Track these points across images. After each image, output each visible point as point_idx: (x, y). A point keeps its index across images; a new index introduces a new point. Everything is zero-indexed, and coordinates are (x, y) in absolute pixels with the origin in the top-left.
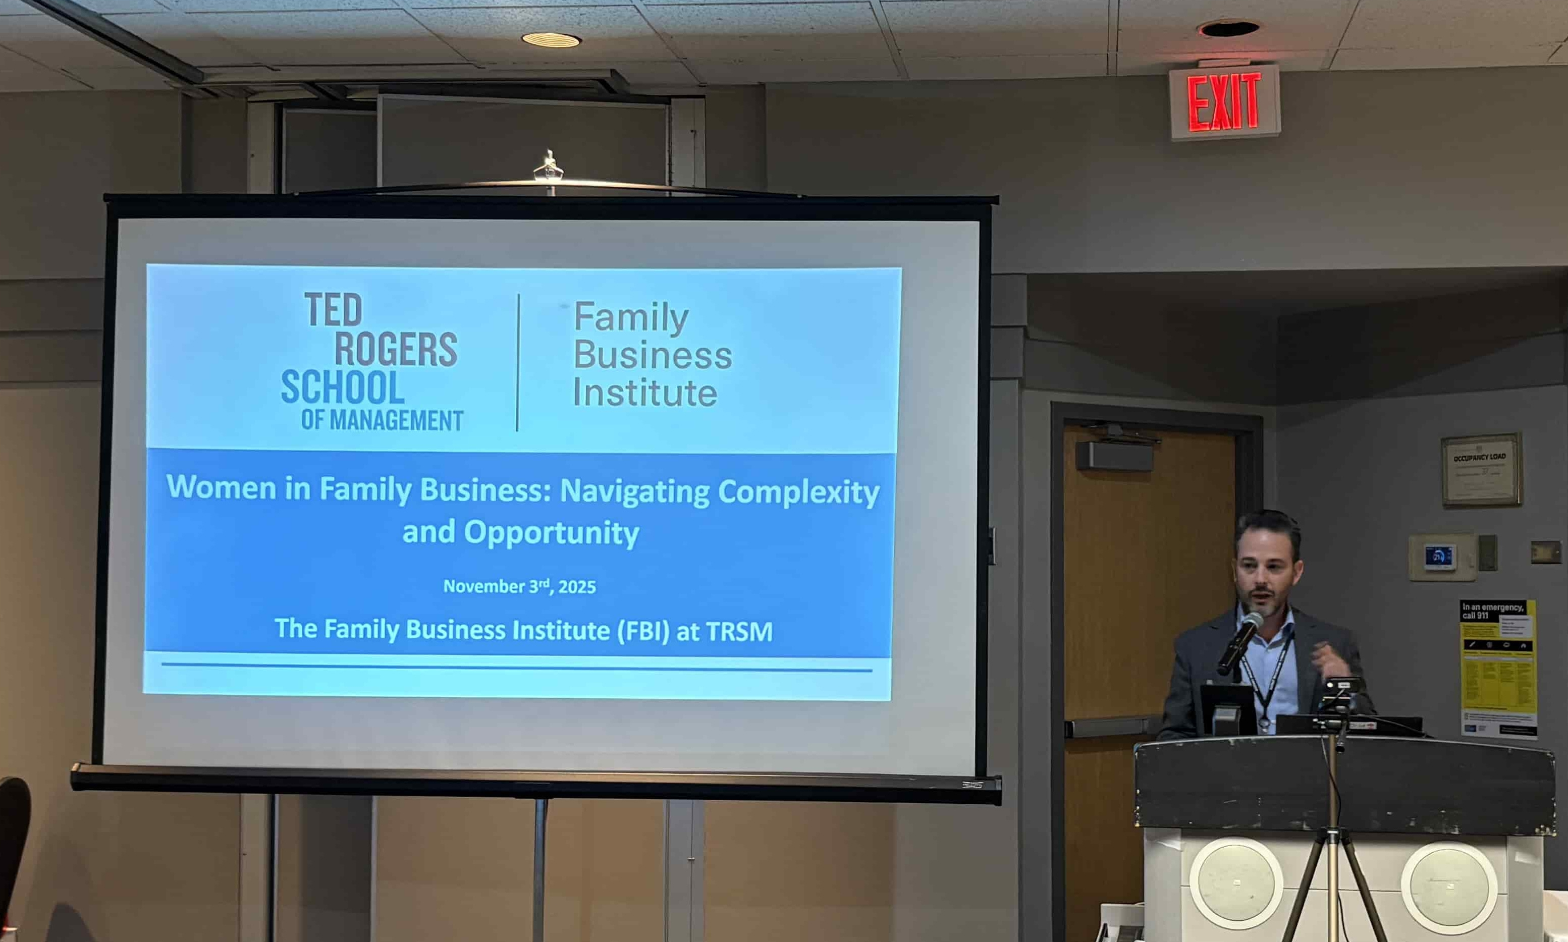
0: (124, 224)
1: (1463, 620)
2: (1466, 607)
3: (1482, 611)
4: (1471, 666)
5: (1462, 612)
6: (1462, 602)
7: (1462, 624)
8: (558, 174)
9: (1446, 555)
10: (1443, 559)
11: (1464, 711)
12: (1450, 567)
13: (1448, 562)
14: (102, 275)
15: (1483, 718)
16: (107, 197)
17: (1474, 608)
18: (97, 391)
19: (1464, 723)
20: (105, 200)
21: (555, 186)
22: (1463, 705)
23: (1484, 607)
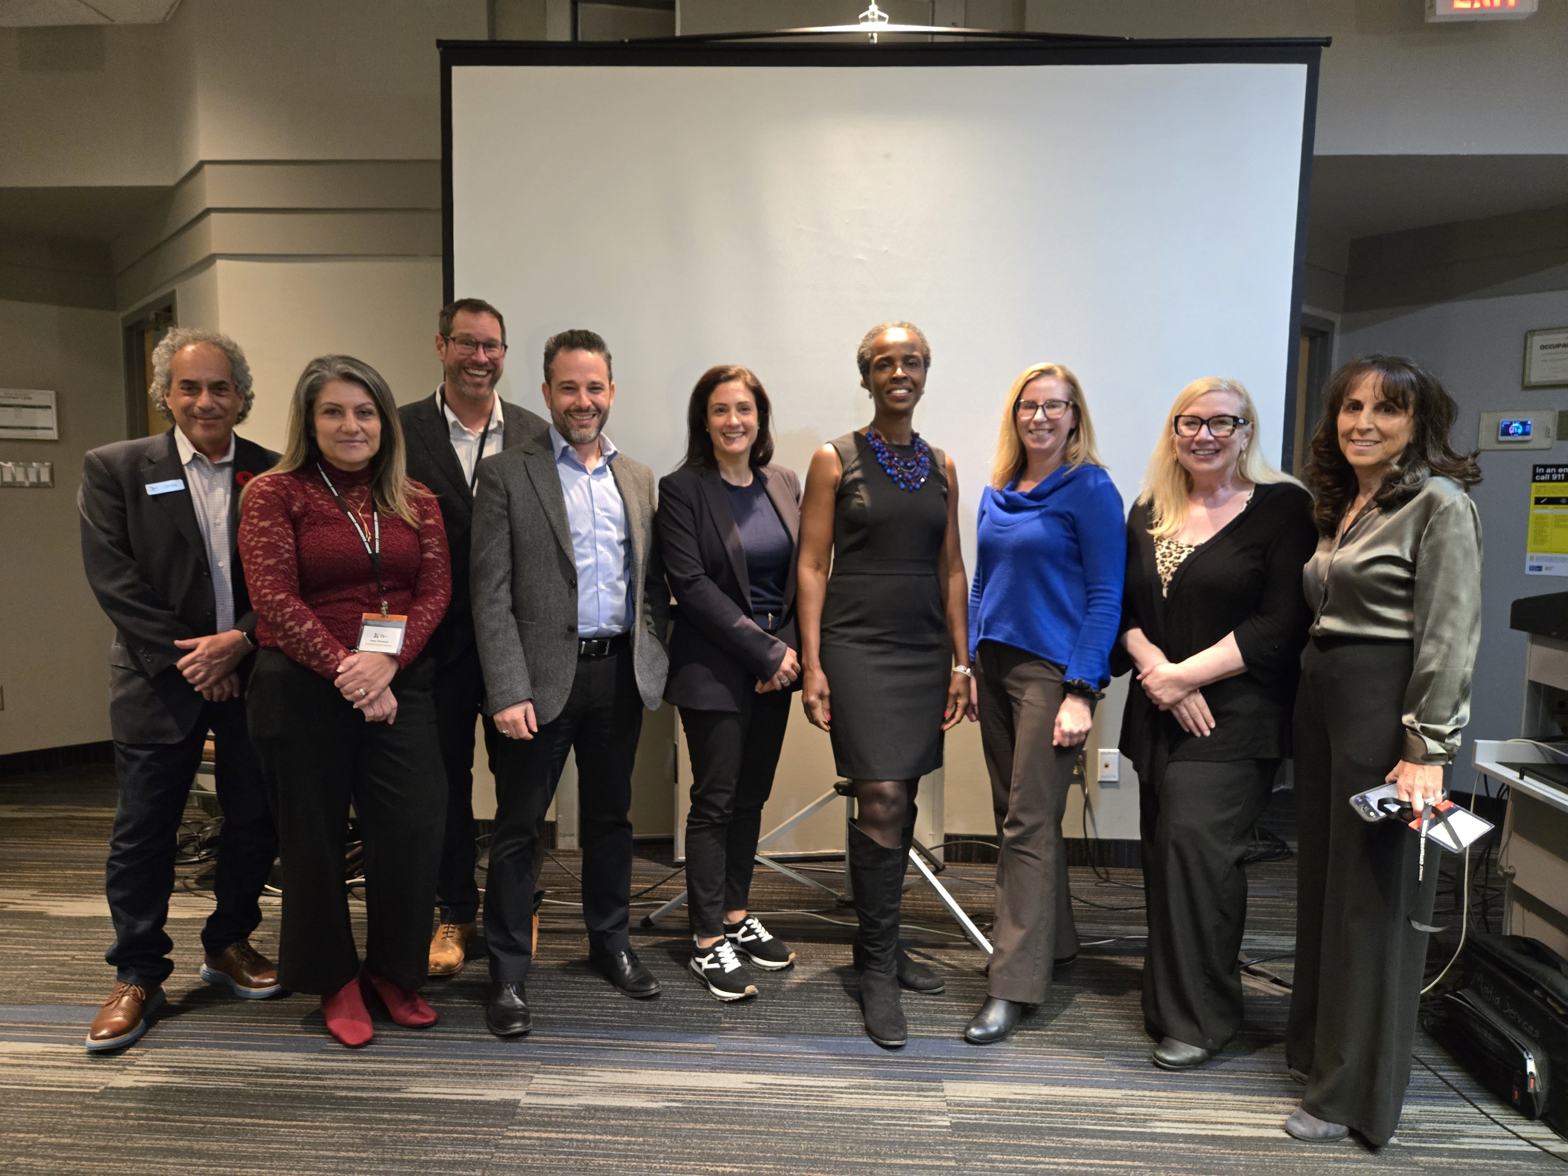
0: (457, 72)
1: (1534, 480)
2: (1539, 470)
3: (1557, 473)
4: (1541, 518)
5: (1535, 474)
6: (1535, 467)
7: (1534, 485)
8: (881, 18)
9: (1524, 428)
10: (1520, 431)
11: (1529, 555)
12: (1527, 438)
13: (1525, 433)
14: (438, 156)
15: (1551, 560)
16: (440, 43)
17: (1548, 470)
18: (437, 266)
19: (1528, 563)
20: (438, 46)
21: (878, 33)
22: (1528, 549)
23: (1560, 470)
